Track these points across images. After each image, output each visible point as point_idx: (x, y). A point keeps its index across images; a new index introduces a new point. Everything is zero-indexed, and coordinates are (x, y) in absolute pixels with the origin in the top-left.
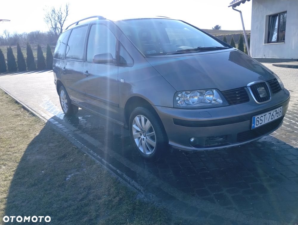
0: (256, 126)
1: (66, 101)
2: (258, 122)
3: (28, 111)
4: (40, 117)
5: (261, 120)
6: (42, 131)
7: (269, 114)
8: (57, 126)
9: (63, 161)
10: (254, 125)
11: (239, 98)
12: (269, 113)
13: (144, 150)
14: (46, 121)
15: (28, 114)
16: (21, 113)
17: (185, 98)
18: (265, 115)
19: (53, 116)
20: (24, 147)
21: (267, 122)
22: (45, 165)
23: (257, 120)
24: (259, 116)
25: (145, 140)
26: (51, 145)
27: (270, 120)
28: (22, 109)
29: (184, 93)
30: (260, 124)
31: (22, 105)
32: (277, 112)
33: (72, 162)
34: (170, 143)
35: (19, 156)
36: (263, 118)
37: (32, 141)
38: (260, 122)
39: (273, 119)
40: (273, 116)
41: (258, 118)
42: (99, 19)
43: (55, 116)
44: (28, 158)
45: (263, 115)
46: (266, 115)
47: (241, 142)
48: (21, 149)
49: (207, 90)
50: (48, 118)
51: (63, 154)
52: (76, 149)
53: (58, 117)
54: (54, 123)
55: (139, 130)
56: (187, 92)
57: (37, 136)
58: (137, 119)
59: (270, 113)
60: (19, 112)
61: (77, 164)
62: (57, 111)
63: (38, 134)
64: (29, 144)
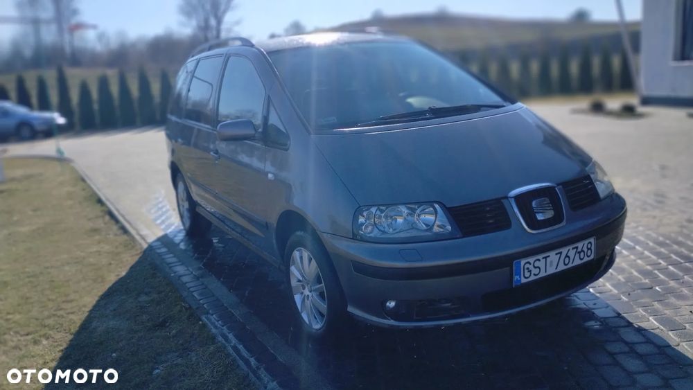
0: (524, 281)
1: (186, 205)
2: (530, 271)
3: (117, 221)
4: (137, 237)
5: (535, 267)
6: (132, 268)
7: (557, 254)
8: (164, 257)
9: (158, 333)
10: (520, 277)
11: (491, 221)
12: (557, 252)
13: (309, 320)
14: (145, 246)
15: (115, 228)
16: (102, 225)
17: (376, 220)
18: (546, 258)
19: (160, 234)
20: (90, 301)
21: (551, 271)
22: (122, 340)
23: (526, 267)
24: (532, 260)
25: (310, 299)
26: (143, 298)
27: (562, 267)
28: (107, 218)
29: (373, 210)
30: (535, 275)
31: (107, 207)
32: (579, 250)
33: (173, 337)
34: (350, 309)
35: (78, 319)
36: (541, 264)
37: (108, 289)
38: (535, 271)
39: (570, 265)
40: (567, 259)
41: (529, 263)
42: (243, 45)
43: (165, 236)
44: (94, 324)
45: (540, 257)
46: (549, 256)
47: (493, 313)
48: (85, 306)
49: (420, 203)
50: (151, 238)
51: (161, 320)
52: (186, 309)
53: (171, 237)
54: (159, 251)
55: (301, 278)
56: (381, 208)
57: (121, 279)
58: (296, 254)
59: (561, 253)
60: (100, 223)
61: (181, 342)
62: (172, 225)
63: (124, 274)
64: (102, 295)
